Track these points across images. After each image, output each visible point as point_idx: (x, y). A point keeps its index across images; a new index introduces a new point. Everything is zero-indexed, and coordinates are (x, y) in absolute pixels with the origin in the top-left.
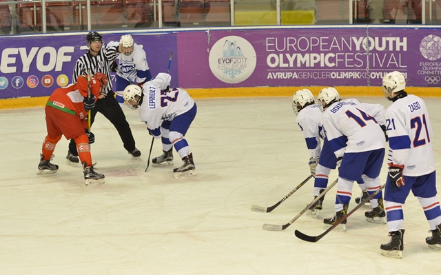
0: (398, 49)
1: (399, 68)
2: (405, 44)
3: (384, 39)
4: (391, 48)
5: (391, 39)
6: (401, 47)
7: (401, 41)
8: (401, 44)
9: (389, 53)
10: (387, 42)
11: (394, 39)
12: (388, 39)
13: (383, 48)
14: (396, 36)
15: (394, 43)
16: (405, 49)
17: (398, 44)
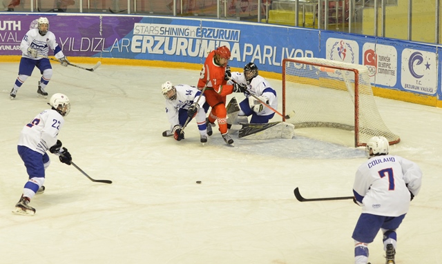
0: (14, 29)
1: (15, 42)
2: (19, 25)
3: (5, 22)
4: (10, 29)
5: (10, 22)
6: (17, 28)
7: (17, 23)
8: (17, 26)
9: (8, 32)
10: (7, 24)
11: (12, 22)
12: (7, 22)
13: (4, 29)
14: (13, 20)
15: (12, 24)
16: (19, 29)
17: (15, 26)
